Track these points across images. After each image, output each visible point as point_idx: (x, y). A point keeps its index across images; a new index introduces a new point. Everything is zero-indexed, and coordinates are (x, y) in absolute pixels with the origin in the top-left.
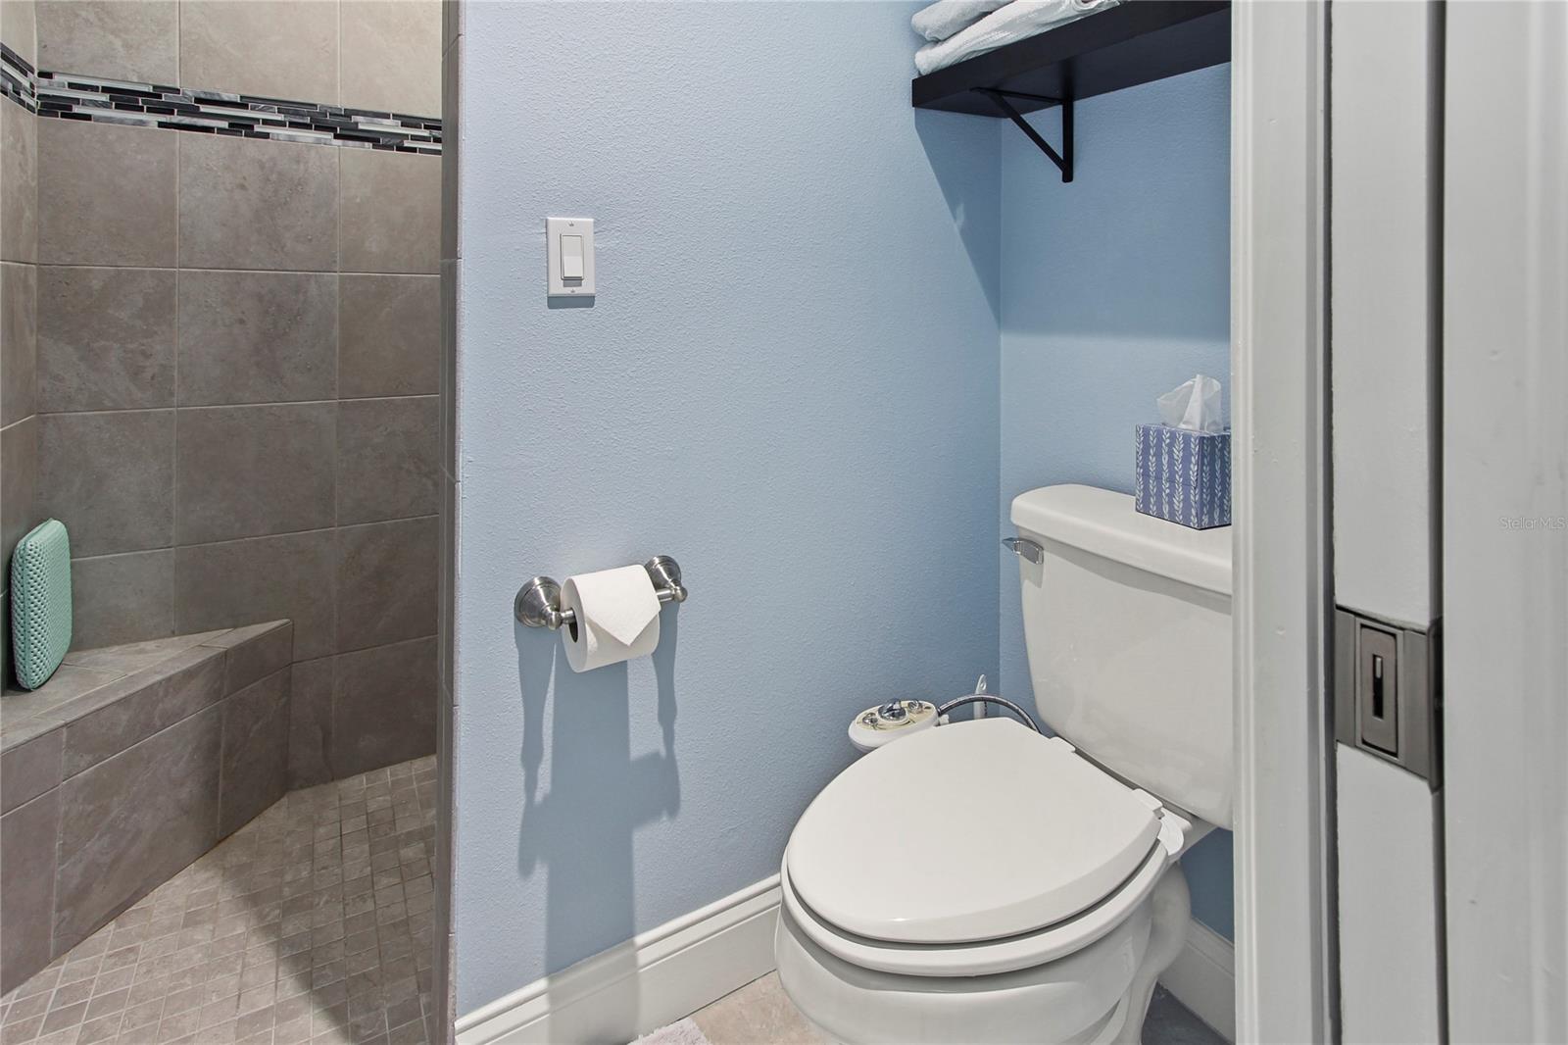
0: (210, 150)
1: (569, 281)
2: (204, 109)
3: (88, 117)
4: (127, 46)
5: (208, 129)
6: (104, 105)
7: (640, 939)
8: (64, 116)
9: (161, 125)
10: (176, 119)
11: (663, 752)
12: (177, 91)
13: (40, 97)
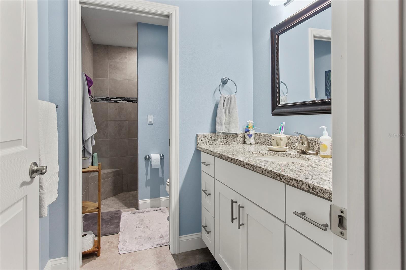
0: (112, 105)
1: (150, 122)
2: (111, 99)
3: (99, 102)
4: (103, 92)
5: (112, 102)
6: (101, 100)
7: (161, 198)
8: (96, 102)
9: (107, 102)
10: (108, 101)
11: (162, 177)
12: (108, 97)
13: (94, 100)
